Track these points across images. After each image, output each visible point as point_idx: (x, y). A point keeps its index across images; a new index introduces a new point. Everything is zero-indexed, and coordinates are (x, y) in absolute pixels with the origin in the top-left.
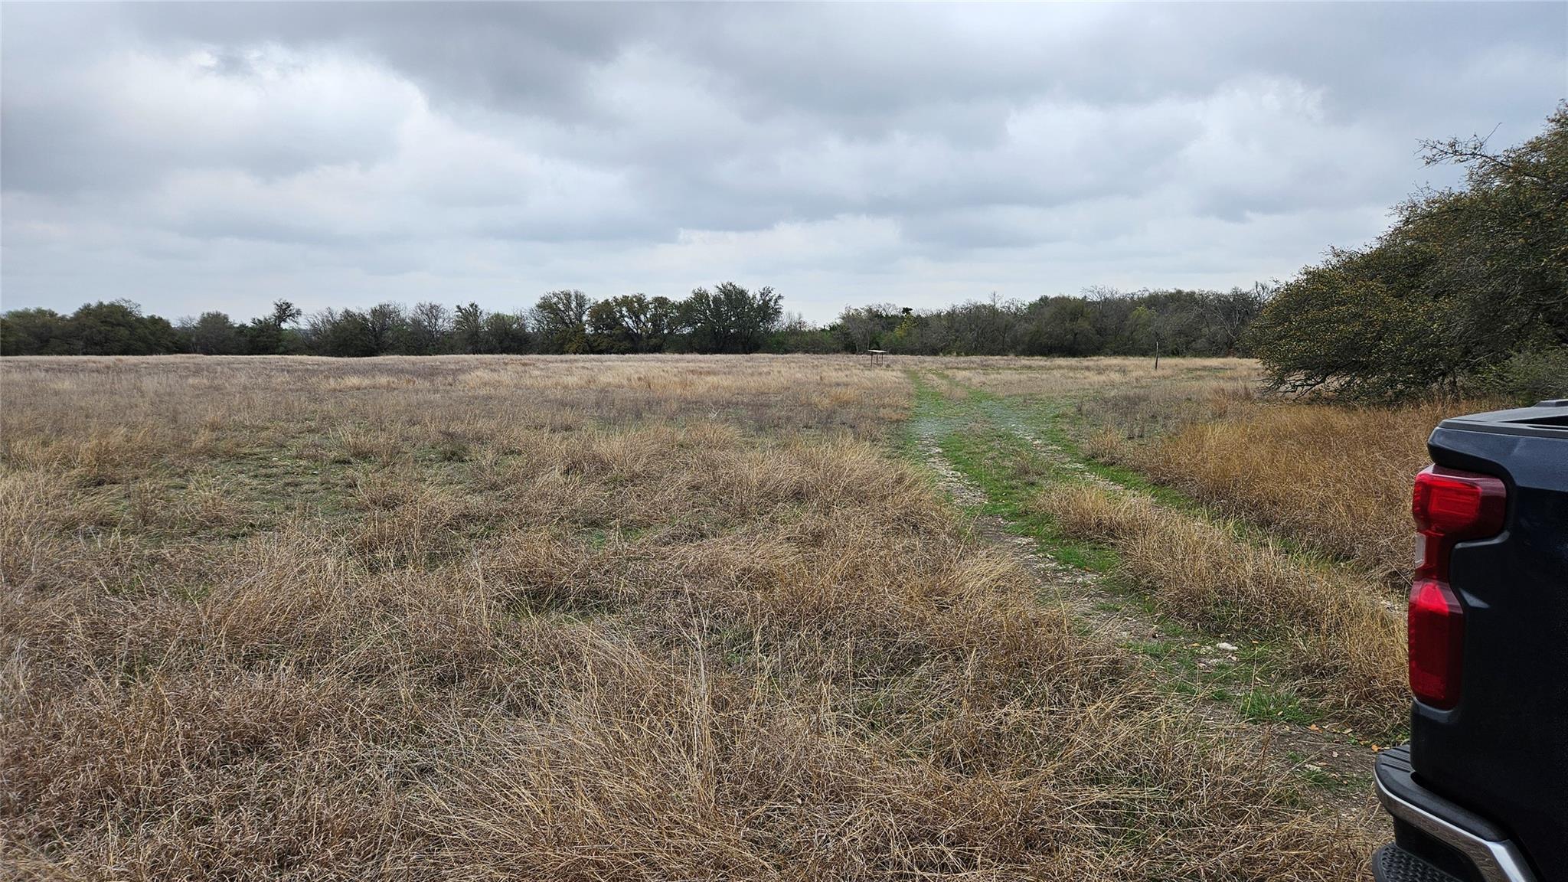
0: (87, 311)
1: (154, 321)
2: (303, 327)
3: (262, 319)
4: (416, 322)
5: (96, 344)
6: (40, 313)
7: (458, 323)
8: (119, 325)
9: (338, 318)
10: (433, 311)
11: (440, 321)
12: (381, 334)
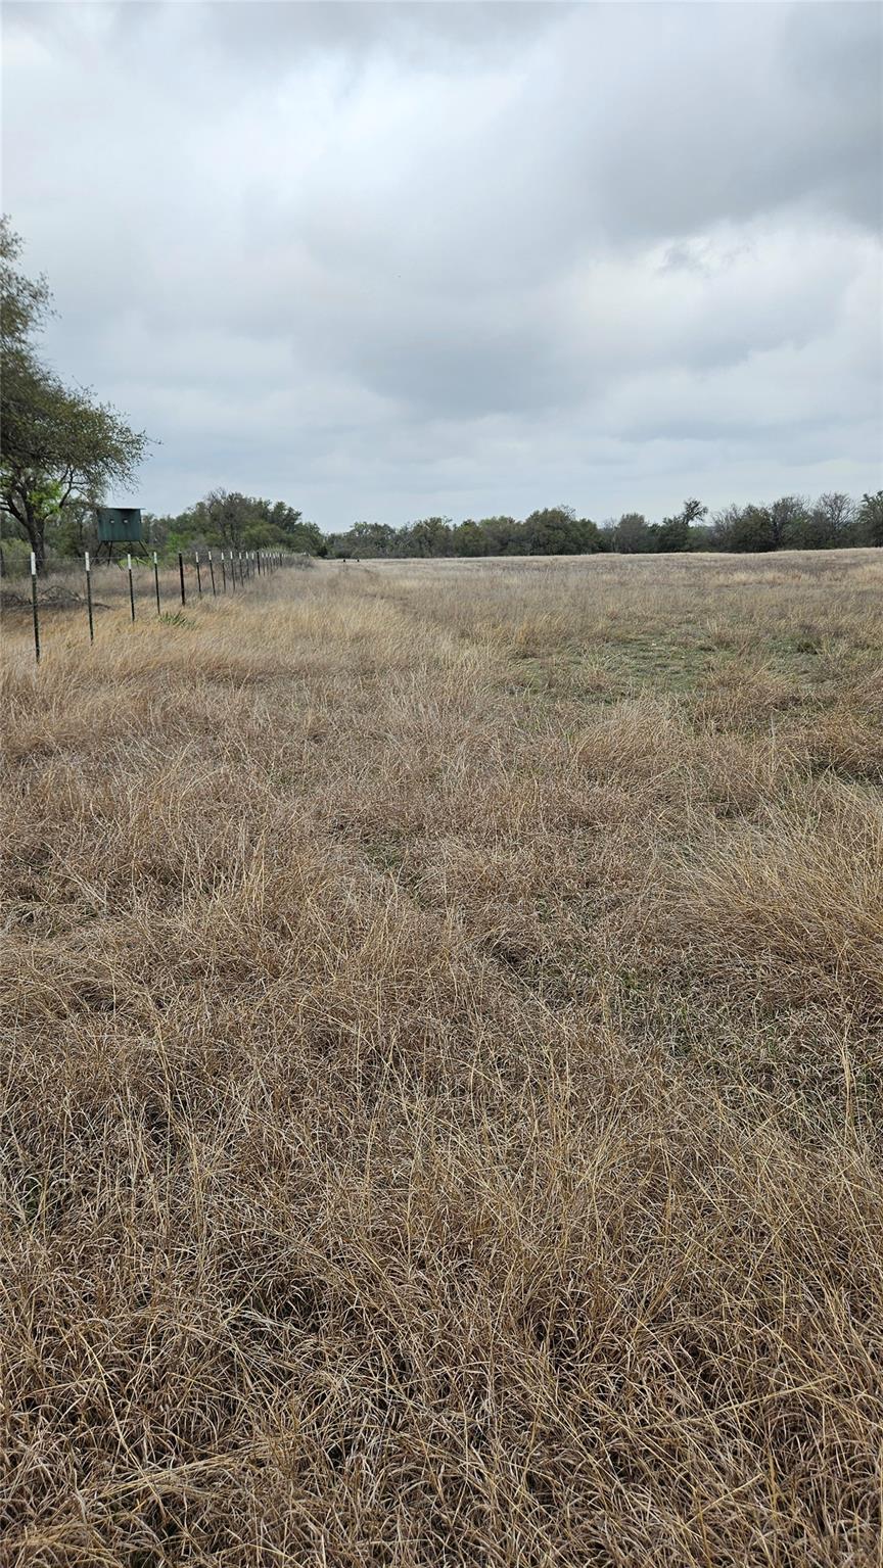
0: (536, 517)
1: (585, 524)
2: (708, 525)
3: (672, 518)
4: (818, 514)
5: (540, 546)
6: (503, 519)
7: (863, 513)
8: (558, 528)
9: (741, 513)
10: (837, 502)
11: (845, 512)
12: (781, 528)
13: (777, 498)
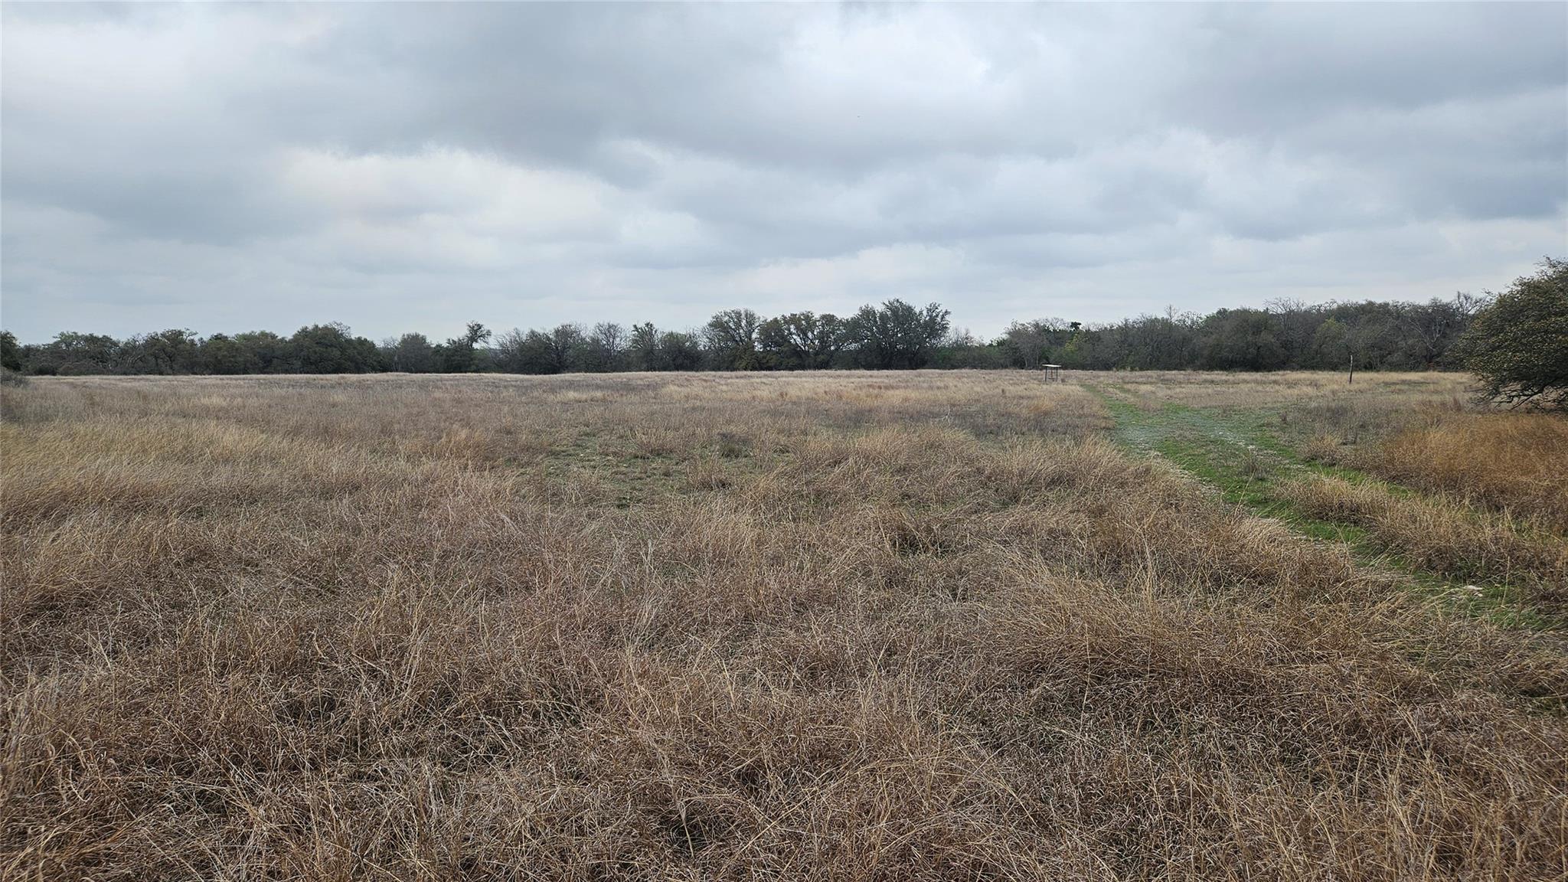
0: (304, 333)
1: (362, 342)
2: (492, 347)
3: (456, 339)
4: (595, 341)
5: (311, 364)
6: (264, 335)
7: (635, 341)
8: (331, 346)
9: (524, 338)
10: (611, 331)
11: (618, 339)
12: (563, 352)
13: (558, 325)
